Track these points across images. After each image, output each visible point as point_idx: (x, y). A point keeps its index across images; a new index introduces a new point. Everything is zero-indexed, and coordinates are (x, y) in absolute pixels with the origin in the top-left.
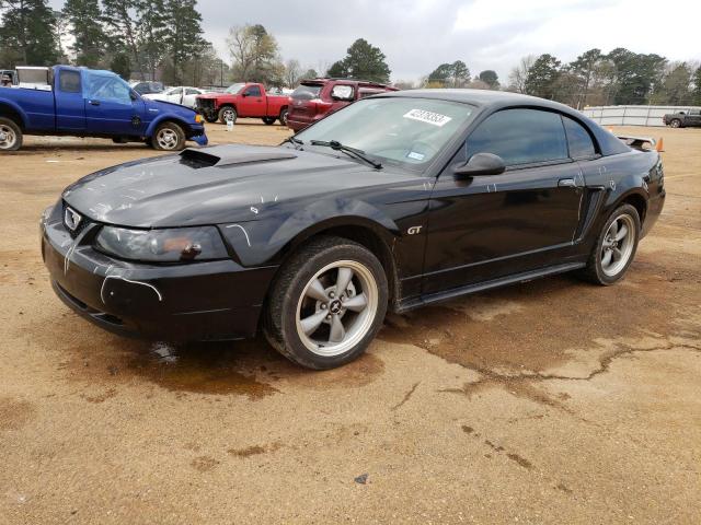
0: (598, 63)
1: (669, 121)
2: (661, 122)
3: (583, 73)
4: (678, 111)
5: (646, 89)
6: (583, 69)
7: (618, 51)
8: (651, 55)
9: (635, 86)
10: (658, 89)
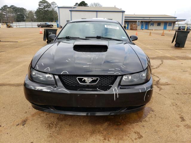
0: (8, 9)
1: (39, 26)
2: (37, 26)
3: (4, 12)
4: (40, 23)
5: (24, 17)
6: (4, 11)
7: (12, 6)
8: (22, 8)
9: (21, 16)
10: (27, 17)
